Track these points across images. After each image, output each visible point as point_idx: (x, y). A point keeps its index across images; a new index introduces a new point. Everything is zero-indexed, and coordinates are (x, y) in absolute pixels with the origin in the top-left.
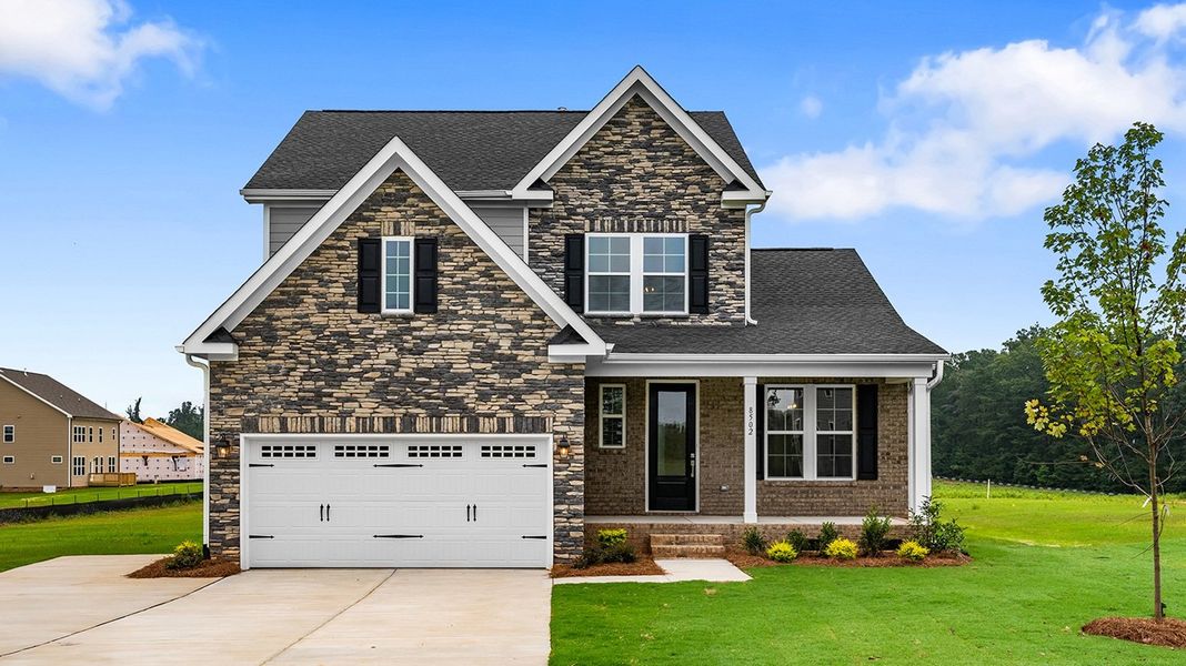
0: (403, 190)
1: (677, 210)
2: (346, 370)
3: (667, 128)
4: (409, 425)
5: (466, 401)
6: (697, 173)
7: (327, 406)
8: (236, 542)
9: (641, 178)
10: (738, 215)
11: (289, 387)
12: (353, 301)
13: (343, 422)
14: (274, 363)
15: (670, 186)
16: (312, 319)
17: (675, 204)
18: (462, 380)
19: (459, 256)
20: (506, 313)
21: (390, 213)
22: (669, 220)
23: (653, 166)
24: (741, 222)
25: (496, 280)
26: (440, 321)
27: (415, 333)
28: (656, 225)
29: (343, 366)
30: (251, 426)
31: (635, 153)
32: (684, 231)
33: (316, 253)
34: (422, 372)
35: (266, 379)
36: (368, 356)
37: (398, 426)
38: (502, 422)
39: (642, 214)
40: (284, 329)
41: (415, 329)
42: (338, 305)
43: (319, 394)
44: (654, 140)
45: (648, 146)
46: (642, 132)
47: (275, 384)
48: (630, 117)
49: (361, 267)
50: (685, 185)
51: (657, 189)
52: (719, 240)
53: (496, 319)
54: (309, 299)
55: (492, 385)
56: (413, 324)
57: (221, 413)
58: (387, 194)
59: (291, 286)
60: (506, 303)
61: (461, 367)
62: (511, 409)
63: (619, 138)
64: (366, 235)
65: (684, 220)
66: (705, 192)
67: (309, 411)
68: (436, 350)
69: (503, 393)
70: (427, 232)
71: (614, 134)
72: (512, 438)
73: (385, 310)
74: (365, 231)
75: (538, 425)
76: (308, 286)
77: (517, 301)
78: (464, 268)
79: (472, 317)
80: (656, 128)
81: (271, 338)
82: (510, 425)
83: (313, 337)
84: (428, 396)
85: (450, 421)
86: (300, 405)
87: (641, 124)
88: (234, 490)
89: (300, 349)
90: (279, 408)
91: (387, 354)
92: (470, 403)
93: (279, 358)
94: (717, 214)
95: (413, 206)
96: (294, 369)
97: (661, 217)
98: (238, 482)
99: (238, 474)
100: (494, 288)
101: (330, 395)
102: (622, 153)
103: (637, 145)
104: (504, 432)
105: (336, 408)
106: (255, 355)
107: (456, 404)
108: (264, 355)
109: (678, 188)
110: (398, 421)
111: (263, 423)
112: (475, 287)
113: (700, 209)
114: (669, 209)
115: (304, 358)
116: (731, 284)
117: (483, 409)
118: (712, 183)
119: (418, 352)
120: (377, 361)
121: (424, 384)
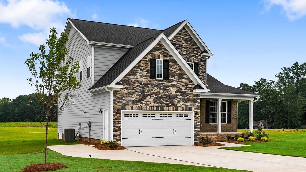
0: (161, 47)
1: (192, 57)
2: (147, 94)
3: (190, 36)
4: (162, 109)
5: (175, 103)
6: (196, 48)
7: (142, 103)
8: (120, 140)
9: (184, 48)
10: (204, 59)
11: (133, 98)
12: (149, 75)
13: (146, 107)
14: (129, 91)
15: (190, 51)
16: (139, 80)
17: (191, 55)
18: (174, 97)
19: (174, 65)
20: (184, 81)
21: (158, 53)
22: (190, 59)
23: (187, 45)
24: (205, 61)
25: (182, 72)
26: (169, 82)
27: (163, 85)
28: (187, 60)
29: (146, 93)
30: (123, 108)
31: (183, 42)
32: (193, 62)
33: (140, 62)
34: (165, 95)
35: (127, 95)
36: (152, 90)
37: (159, 109)
38: (183, 108)
39: (184, 57)
40: (132, 82)
41: (163, 84)
42: (145, 76)
43: (141, 100)
44: (187, 39)
45: (186, 40)
46: (185, 36)
47: (130, 97)
48: (182, 32)
49: (151, 67)
50: (194, 51)
51: (187, 51)
52: (201, 65)
53: (182, 82)
54: (138, 74)
55: (180, 99)
56: (163, 82)
57: (116, 104)
58: (157, 48)
59: (134, 70)
60: (184, 78)
61: (174, 94)
62: (185, 105)
63: (180, 37)
64: (152, 58)
65: (193, 59)
66: (198, 53)
67: (138, 104)
68: (168, 89)
69: (183, 101)
70: (166, 58)
71: (179, 36)
72: (185, 112)
73: (156, 78)
74: (152, 57)
75: (190, 109)
76: (138, 70)
77: (186, 78)
78: (174, 69)
79: (176, 81)
80: (188, 36)
81: (128, 84)
82: (184, 109)
83: (139, 85)
84: (166, 101)
85: (171, 108)
86: (136, 103)
87: (184, 34)
88: (120, 126)
89: (135, 87)
90: (131, 104)
91: (157, 90)
92: (176, 103)
93: (131, 90)
94: (200, 59)
95: (163, 51)
96: (134, 93)
97: (188, 58)
98: (120, 123)
99: (120, 121)
100: (181, 74)
101: (143, 100)
102: (180, 41)
103: (183, 40)
104: (183, 111)
105: (145, 104)
106: (125, 89)
107: (172, 103)
108: (127, 89)
109: (192, 51)
110: (159, 107)
111: (127, 107)
112: (177, 74)
113: (197, 57)
114: (190, 56)
115: (137, 90)
116: (203, 76)
117: (179, 105)
118: (199, 51)
119: (164, 89)
120: (154, 92)
121: (165, 98)
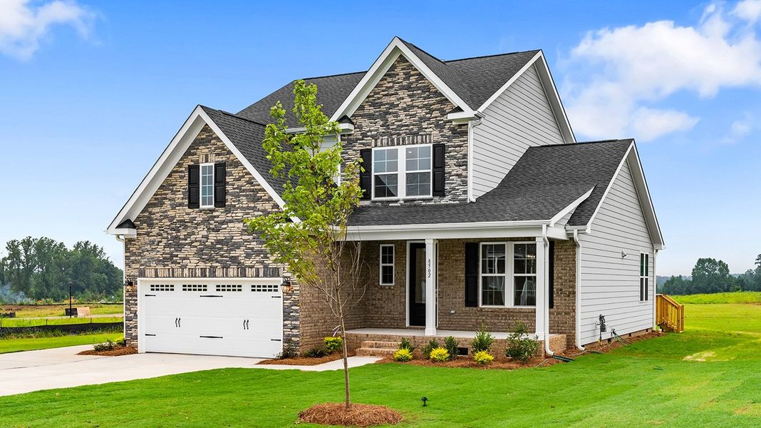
0: (209, 136)
1: (426, 128)
2: (184, 241)
3: (420, 74)
4: (213, 274)
5: (240, 258)
6: (439, 102)
7: (176, 263)
8: (136, 338)
9: (404, 109)
10: (463, 128)
11: (159, 251)
12: (186, 202)
13: (183, 271)
14: (152, 238)
15: (421, 113)
16: (169, 213)
17: (424, 125)
18: (237, 246)
19: (236, 172)
20: (259, 206)
21: (203, 150)
22: (421, 135)
23: (412, 101)
24: (466, 133)
25: (254, 186)
26: (228, 211)
27: (216, 219)
28: (413, 140)
29: (183, 239)
30: (142, 274)
31: (400, 93)
32: (430, 142)
33: (170, 176)
34: (219, 242)
35: (148, 247)
36: (193, 233)
37: (207, 273)
38: (258, 270)
39: (405, 133)
40: (156, 219)
41: (215, 217)
42: (181, 205)
43: (172, 256)
44: (412, 83)
45: (408, 88)
46: (405, 79)
47: (153, 250)
48: (397, 70)
49: (190, 183)
50: (431, 111)
51: (414, 116)
52: (452, 146)
53: (254, 209)
54: (167, 202)
55: (252, 249)
56: (215, 214)
57: (130, 266)
58: (202, 139)
59: (160, 195)
60: (259, 199)
61: (237, 239)
62: (262, 263)
63: (391, 84)
64: (192, 163)
65: (430, 135)
66: (443, 115)
67: (167, 265)
68: (225, 228)
69: (258, 253)
70: (221, 159)
71: (389, 82)
73: (201, 207)
74: (192, 161)
75: (275, 273)
76: (165, 194)
77: (265, 197)
78: (239, 180)
79: (242, 208)
80: (413, 75)
81: (151, 225)
82: (261, 274)
83: (169, 223)
84: (222, 256)
85: (232, 271)
86: (163, 261)
87: (404, 73)
88: (135, 309)
89: (163, 230)
90: (153, 264)
91: (202, 231)
92: (241, 259)
93: (154, 236)
94: (450, 129)
95: (214, 144)
96: (161, 242)
97: (416, 134)
98: (136, 305)
99: (137, 300)
100: (253, 191)
101: (177, 256)
102: (393, 95)
103: (402, 88)
104: (258, 277)
105: (179, 263)
106: (144, 234)
107: (234, 260)
108: (148, 234)
109: (427, 113)
110: (208, 270)
111: (147, 272)
112: (244, 191)
113: (439, 126)
114: (421, 129)
115: (165, 235)
116: (459, 176)
117: (248, 263)
118: (448, 109)
119: (217, 230)
120: (198, 236)
121: (220, 249)
